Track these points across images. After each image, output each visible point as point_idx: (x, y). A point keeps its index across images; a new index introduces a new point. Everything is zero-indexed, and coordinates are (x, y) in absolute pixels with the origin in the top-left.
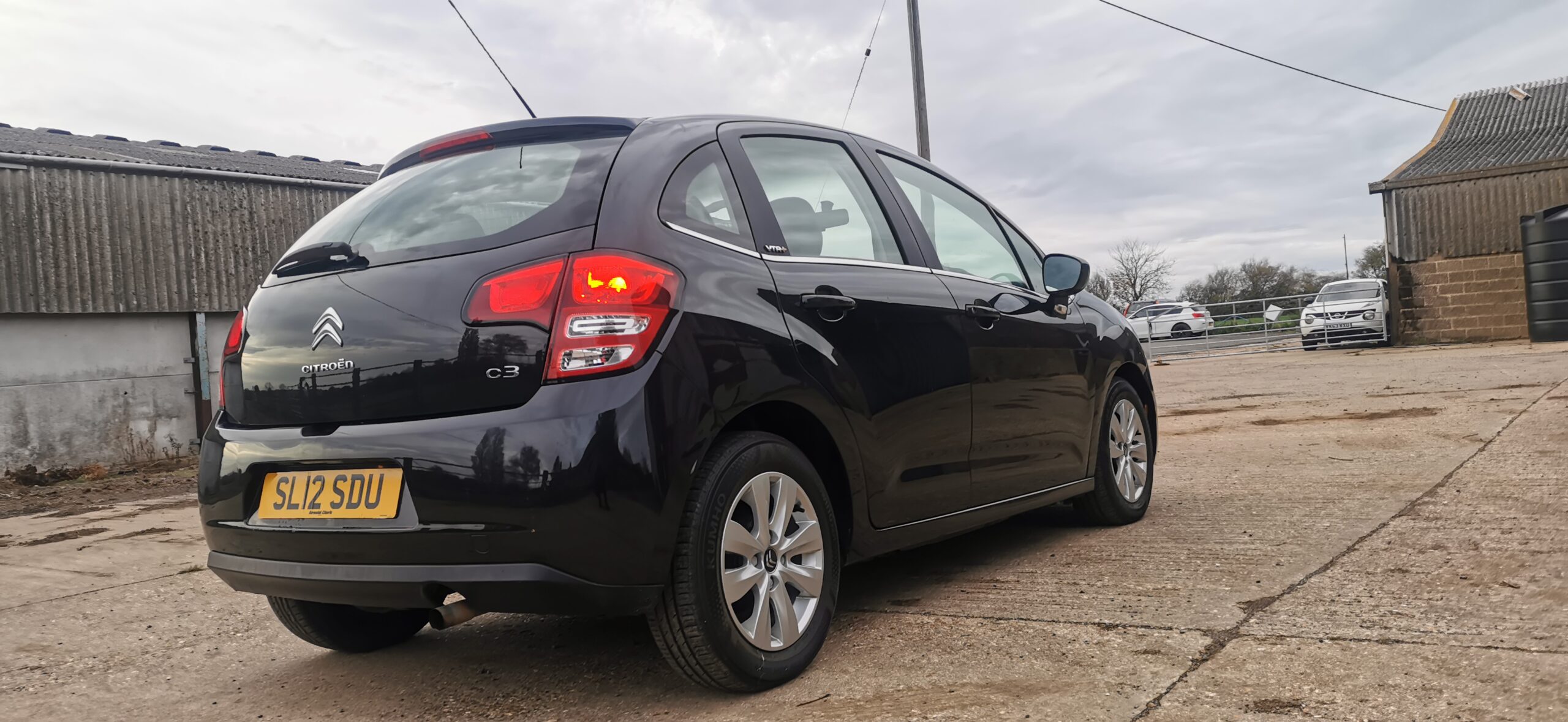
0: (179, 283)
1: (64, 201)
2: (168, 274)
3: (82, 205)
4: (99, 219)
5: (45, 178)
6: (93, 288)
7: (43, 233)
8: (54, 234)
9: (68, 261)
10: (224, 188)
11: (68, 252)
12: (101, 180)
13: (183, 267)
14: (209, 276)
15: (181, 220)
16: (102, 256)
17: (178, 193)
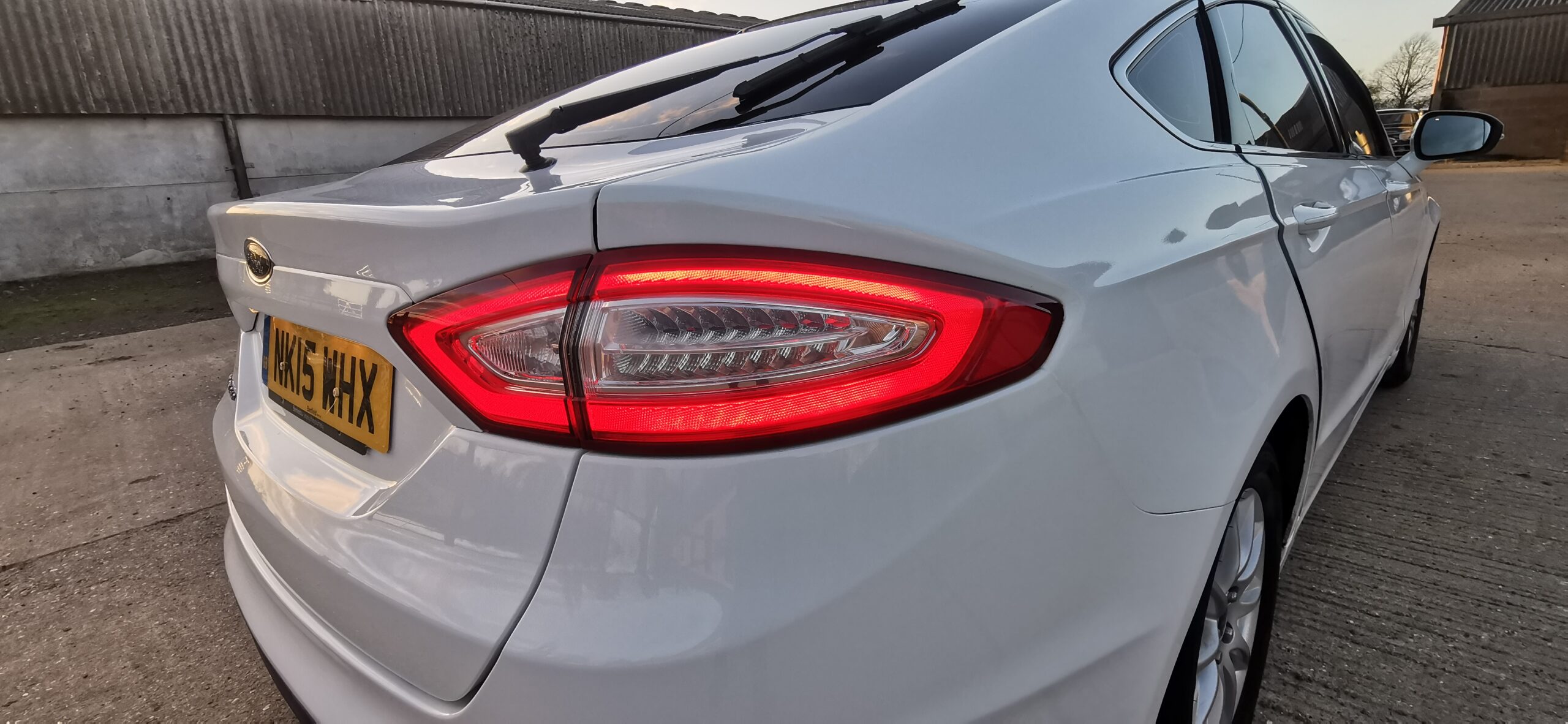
0: (489, 93)
1: (402, 27)
2: (481, 88)
3: (415, 32)
4: (429, 43)
5: (386, 9)
6: (429, 96)
7: (389, 54)
8: (397, 55)
9: (410, 76)
10: (517, 18)
11: (409, 68)
12: (427, 11)
13: (491, 81)
14: (510, 89)
15: (488, 44)
16: (434, 72)
17: (484, 22)
